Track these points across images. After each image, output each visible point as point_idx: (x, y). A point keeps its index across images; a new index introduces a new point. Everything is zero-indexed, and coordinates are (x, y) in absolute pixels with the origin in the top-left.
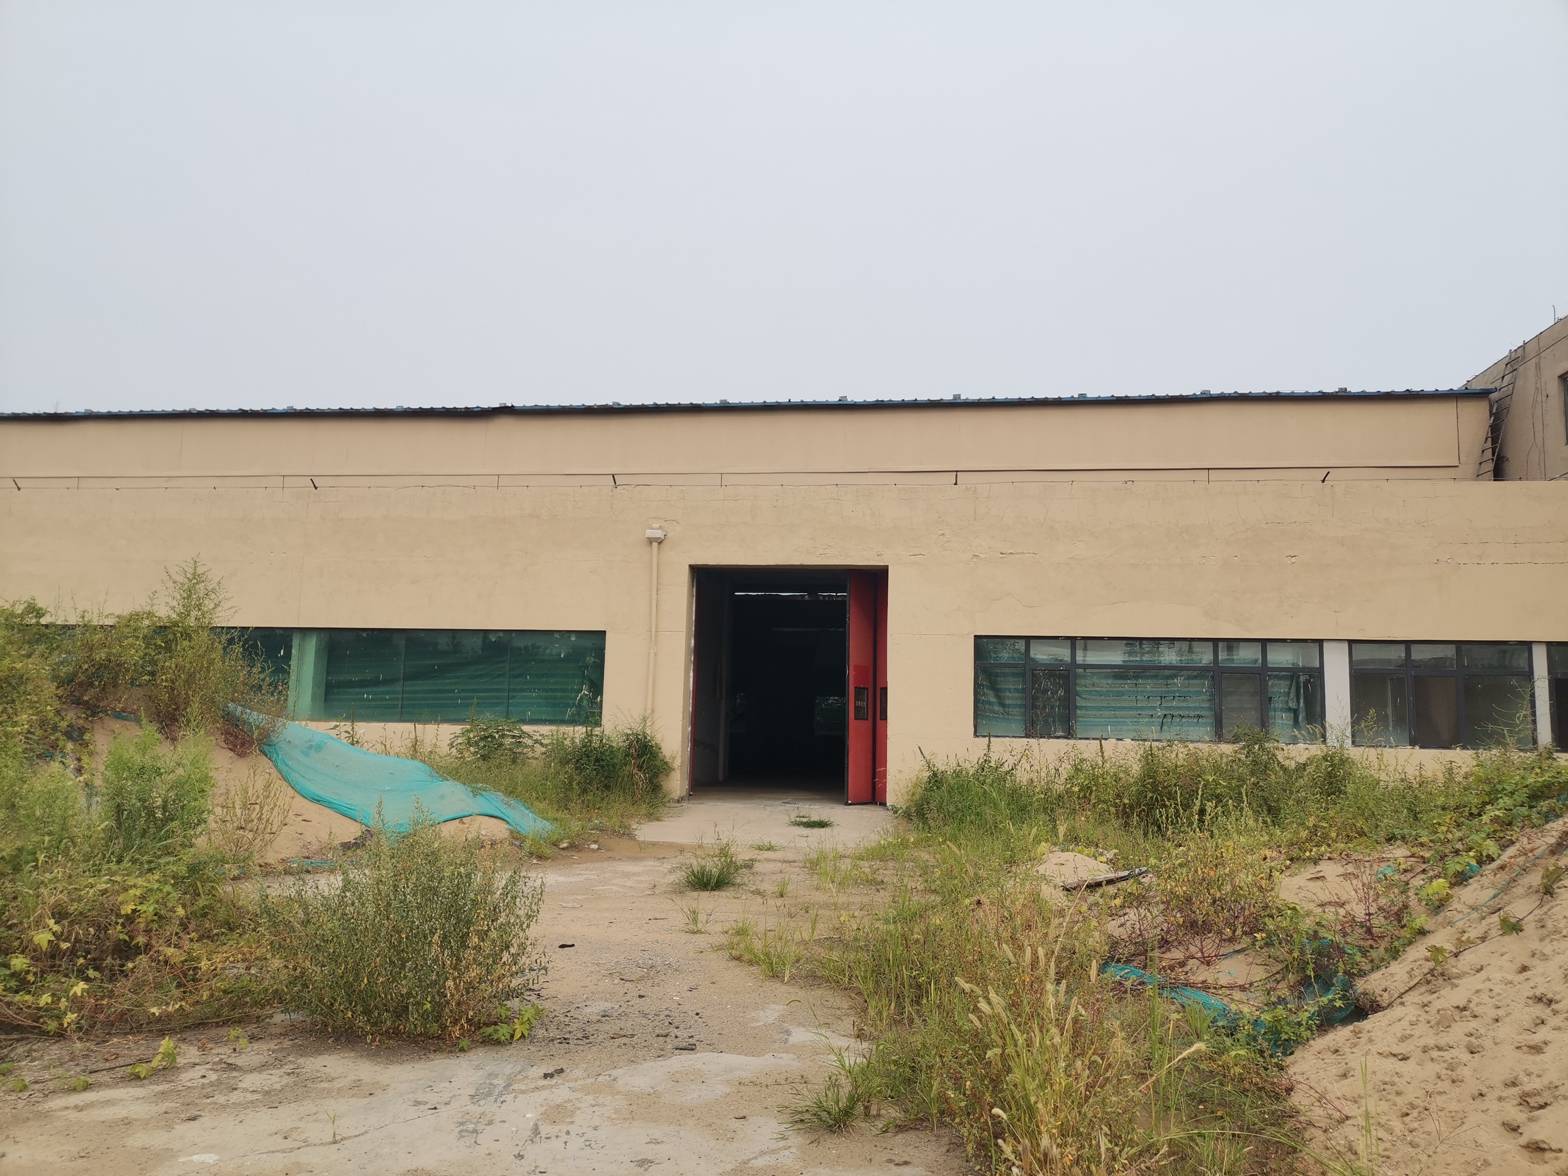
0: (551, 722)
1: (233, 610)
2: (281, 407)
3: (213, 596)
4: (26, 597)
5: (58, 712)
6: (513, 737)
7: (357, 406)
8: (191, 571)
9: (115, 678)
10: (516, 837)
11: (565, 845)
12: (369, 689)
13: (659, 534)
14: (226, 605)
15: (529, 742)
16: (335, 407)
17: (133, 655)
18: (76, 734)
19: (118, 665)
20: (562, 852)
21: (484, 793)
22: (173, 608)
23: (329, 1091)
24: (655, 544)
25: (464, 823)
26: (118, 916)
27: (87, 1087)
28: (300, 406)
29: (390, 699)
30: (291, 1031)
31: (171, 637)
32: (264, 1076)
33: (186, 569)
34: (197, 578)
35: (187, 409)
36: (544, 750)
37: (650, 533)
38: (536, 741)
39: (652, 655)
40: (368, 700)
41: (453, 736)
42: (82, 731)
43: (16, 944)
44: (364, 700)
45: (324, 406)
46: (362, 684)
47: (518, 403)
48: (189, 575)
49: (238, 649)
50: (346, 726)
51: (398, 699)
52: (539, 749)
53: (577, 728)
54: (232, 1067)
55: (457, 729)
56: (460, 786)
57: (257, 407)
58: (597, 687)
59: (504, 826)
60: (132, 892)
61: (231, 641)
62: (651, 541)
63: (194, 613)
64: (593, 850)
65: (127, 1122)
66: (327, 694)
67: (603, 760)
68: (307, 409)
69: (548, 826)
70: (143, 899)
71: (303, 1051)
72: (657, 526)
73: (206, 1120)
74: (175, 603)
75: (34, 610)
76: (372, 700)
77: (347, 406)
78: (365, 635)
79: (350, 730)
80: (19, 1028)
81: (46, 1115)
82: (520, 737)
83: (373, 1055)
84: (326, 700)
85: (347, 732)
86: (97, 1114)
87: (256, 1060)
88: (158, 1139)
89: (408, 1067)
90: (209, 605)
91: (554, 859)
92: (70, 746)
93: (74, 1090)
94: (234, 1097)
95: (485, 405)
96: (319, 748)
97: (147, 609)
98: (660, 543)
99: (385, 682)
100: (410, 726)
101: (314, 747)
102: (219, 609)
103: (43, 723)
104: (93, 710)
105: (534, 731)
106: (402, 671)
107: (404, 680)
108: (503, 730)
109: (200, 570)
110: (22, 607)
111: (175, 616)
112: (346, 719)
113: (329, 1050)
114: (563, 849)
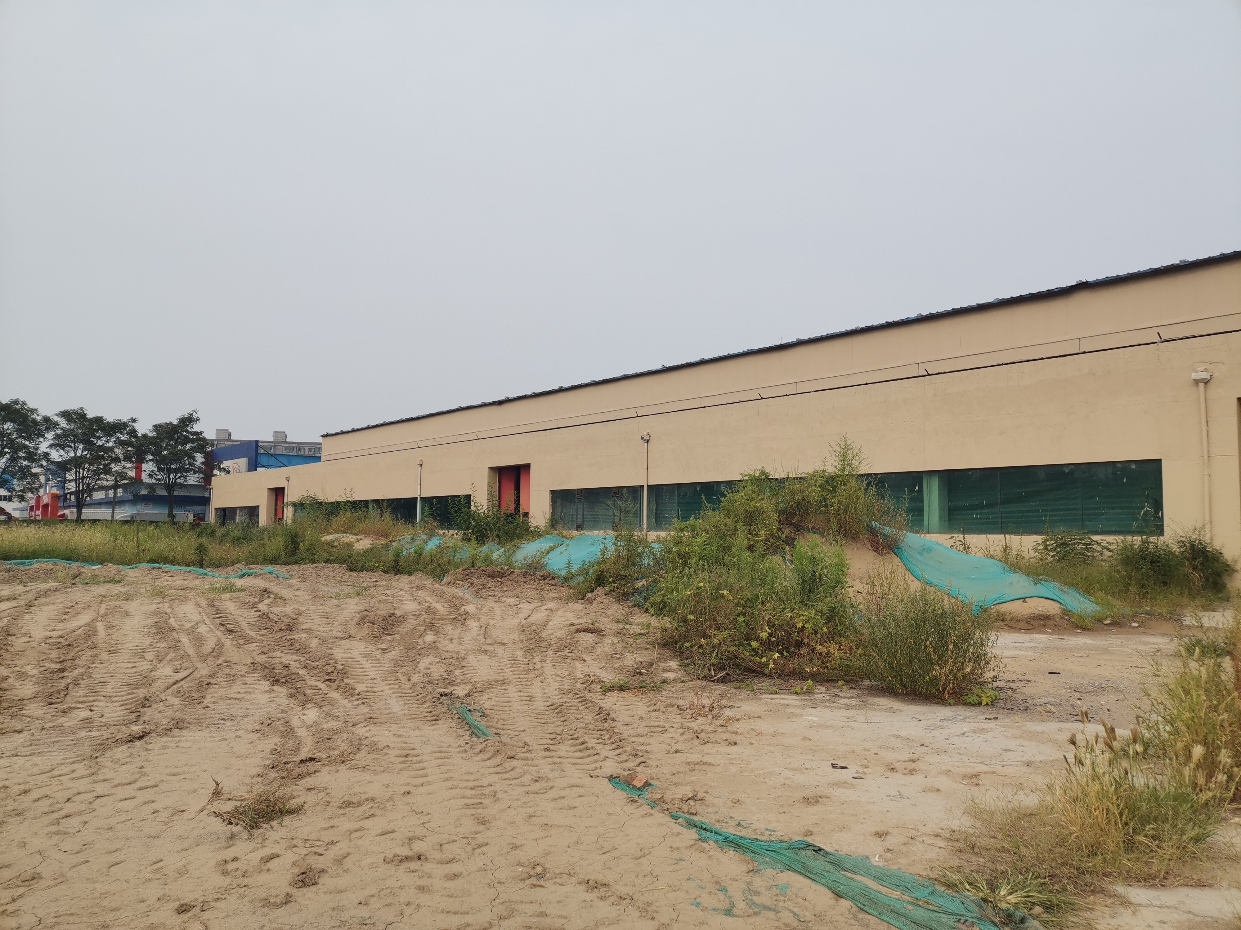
0: (1119, 533)
1: (869, 465)
2: (913, 315)
3: (857, 458)
4: (760, 467)
5: (779, 529)
6: (1084, 544)
7: (965, 305)
8: (844, 444)
9: (807, 510)
10: (1066, 612)
11: (1109, 622)
12: (977, 511)
13: (1205, 375)
14: (864, 463)
15: (1099, 548)
16: (949, 308)
17: (814, 494)
18: (790, 542)
19: (808, 502)
20: (1106, 627)
21: (1043, 582)
22: (835, 467)
23: (875, 709)
24: (1201, 385)
25: (1026, 602)
26: (796, 628)
27: (776, 693)
28: (925, 313)
29: (992, 518)
30: (869, 688)
31: (835, 484)
32: (850, 700)
33: (840, 442)
34: (847, 447)
35: (854, 328)
36: (1110, 554)
37: (1195, 376)
38: (1104, 547)
39: (1206, 477)
40: (977, 518)
41: (1035, 544)
42: (793, 540)
43: (754, 636)
44: (974, 519)
45: (941, 309)
46: (972, 508)
47: (1091, 278)
48: (842, 446)
49: (873, 489)
50: (959, 537)
51: (997, 518)
52: (1107, 553)
53: (1135, 538)
54: (838, 696)
55: (1039, 538)
56: (1024, 577)
57: (897, 319)
58: (1158, 505)
59: (1058, 605)
60: (802, 618)
61: (868, 485)
62: (1197, 382)
63: (848, 469)
64: (1134, 627)
65: (788, 705)
66: (950, 515)
67: (1159, 562)
68: (930, 314)
69: (1098, 608)
70: (807, 622)
71: (871, 695)
72: (1202, 368)
73: (818, 709)
74: (837, 464)
75: (763, 473)
76: (980, 518)
77: (957, 306)
78: (970, 473)
79: (962, 539)
80: (754, 671)
81: (759, 699)
82: (1090, 544)
83: (904, 701)
84: (950, 519)
85: (960, 541)
86: (777, 701)
87: (849, 695)
88: (798, 711)
89: (918, 707)
90: (855, 463)
91: (1097, 630)
92: (787, 548)
93: (772, 693)
94: (833, 705)
95: (1063, 285)
96: (929, 550)
97: (822, 468)
98: (1206, 382)
99: (989, 506)
100: (1001, 537)
101: (926, 550)
102: (861, 465)
103: (772, 535)
104: (798, 528)
105: (1102, 540)
106: (999, 497)
107: (1001, 503)
108: (1075, 539)
109: (848, 443)
110: (759, 472)
111: (837, 471)
112: (959, 532)
113: (884, 696)
114: (1107, 625)
